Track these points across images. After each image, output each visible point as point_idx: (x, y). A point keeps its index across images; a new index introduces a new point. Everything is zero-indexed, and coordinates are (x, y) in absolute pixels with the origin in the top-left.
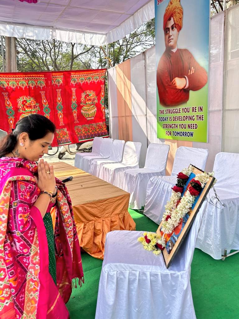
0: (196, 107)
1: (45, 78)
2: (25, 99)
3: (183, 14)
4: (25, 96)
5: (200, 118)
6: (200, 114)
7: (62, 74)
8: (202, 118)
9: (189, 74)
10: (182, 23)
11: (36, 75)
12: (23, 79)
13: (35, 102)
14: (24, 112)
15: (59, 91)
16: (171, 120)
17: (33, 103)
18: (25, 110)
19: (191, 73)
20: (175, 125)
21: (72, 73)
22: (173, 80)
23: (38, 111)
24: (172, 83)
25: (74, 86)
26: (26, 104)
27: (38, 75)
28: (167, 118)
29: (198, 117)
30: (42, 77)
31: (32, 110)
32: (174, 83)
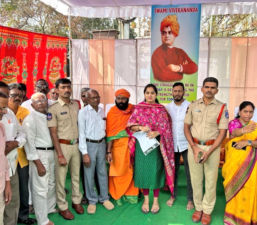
0: (188, 84)
1: (28, 39)
2: (9, 60)
3: (179, 28)
4: (9, 57)
5: (192, 90)
6: (192, 88)
7: (41, 37)
8: (193, 90)
9: (183, 64)
10: (178, 33)
11: (22, 34)
12: (10, 35)
13: (17, 65)
14: (5, 75)
15: (37, 54)
16: (165, 90)
17: (15, 65)
18: (6, 73)
19: (185, 64)
20: (169, 94)
21: (48, 38)
22: (169, 66)
23: (18, 75)
24: (168, 67)
25: (48, 51)
26: (9, 66)
27: (24, 35)
28: (162, 89)
29: (190, 90)
30: (26, 36)
31: (12, 74)
32: (169, 67)
